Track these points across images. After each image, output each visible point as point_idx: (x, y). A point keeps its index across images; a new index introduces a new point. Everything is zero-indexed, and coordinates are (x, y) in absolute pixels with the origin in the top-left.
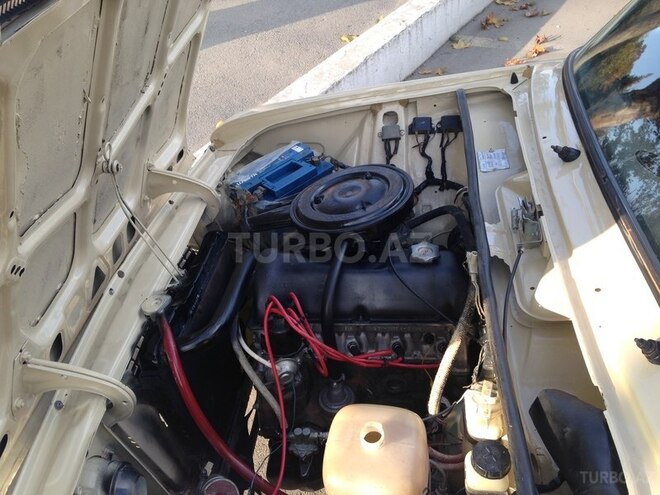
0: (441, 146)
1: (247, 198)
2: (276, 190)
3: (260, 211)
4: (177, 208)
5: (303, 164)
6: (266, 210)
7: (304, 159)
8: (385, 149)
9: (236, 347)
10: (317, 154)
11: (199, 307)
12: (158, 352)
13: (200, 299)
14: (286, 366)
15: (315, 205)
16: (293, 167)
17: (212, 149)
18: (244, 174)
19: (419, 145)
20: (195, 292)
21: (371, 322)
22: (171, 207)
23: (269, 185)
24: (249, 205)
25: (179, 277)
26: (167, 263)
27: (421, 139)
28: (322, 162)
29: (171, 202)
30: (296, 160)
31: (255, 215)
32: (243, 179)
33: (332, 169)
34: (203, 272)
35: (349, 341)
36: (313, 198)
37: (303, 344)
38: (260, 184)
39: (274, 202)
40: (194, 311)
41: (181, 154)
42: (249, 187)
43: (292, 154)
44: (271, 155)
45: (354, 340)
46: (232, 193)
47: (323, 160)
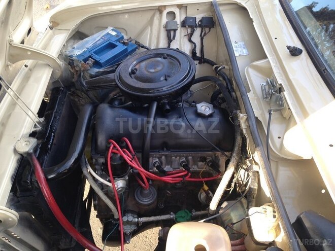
0: (201, 36)
1: (82, 66)
2: (102, 62)
3: (92, 77)
4: (30, 70)
5: (117, 44)
6: (96, 76)
7: (118, 41)
8: (168, 36)
9: (85, 172)
10: (125, 37)
11: (55, 141)
12: (31, 179)
13: (54, 136)
14: (120, 184)
15: (132, 75)
16: (111, 46)
17: (51, 28)
18: (78, 48)
19: (188, 35)
20: (51, 132)
21: (171, 152)
22: (27, 69)
23: (97, 57)
24: (83, 71)
25: (39, 123)
26: (30, 113)
27: (189, 30)
28: (130, 43)
29: (26, 66)
30: (113, 41)
31: (89, 79)
32: (77, 53)
33: (136, 48)
34: (55, 117)
35: (154, 161)
36: (130, 70)
37: (130, 168)
38: (90, 57)
39: (101, 70)
40: (51, 145)
41: (30, 31)
42: (83, 58)
43: (109, 36)
44: (95, 36)
45: (157, 160)
46: (70, 61)
47: (130, 41)
